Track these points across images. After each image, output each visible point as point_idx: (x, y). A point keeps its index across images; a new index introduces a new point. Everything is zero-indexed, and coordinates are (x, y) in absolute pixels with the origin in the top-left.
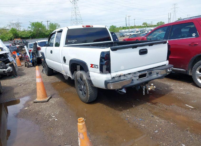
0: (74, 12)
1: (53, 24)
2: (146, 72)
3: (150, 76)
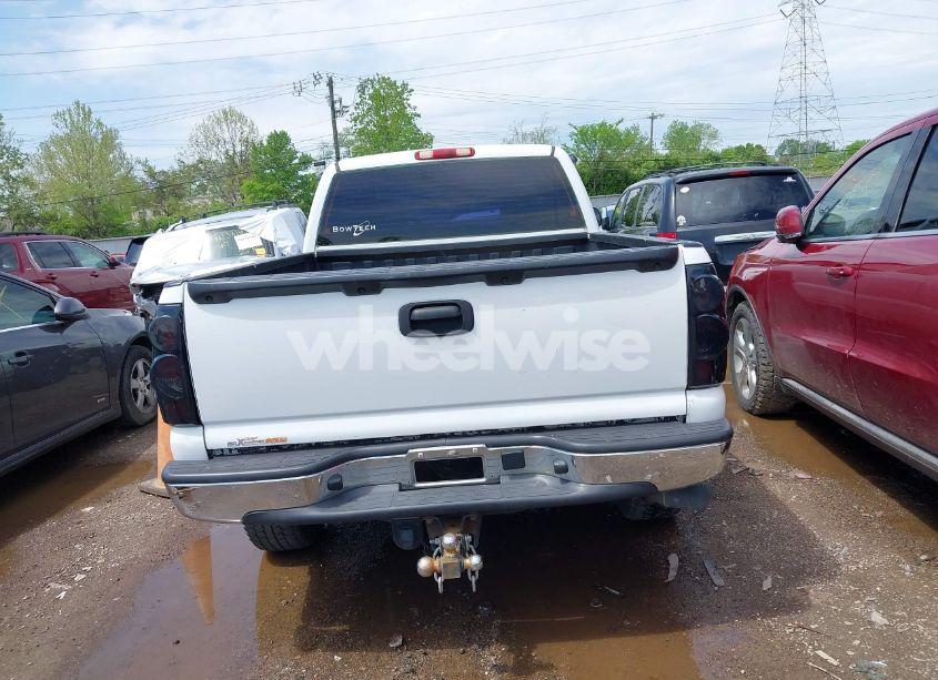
0: (795, 61)
1: (684, 127)
2: (475, 447)
3: (513, 476)
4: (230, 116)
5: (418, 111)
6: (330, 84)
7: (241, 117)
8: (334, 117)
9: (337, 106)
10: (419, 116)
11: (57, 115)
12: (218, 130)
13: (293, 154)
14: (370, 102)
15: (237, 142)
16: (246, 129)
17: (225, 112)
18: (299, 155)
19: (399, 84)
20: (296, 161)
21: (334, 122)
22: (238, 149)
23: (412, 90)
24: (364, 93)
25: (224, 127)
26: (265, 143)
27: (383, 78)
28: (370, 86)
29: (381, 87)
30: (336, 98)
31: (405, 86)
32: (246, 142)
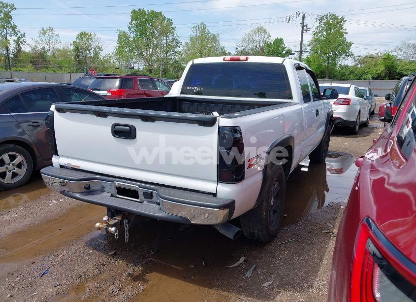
2: (134, 186)
3: (149, 202)
4: (261, 30)
5: (346, 31)
6: (303, 18)
7: (265, 31)
8: (302, 32)
9: (305, 28)
10: (347, 33)
11: (195, 27)
12: (254, 36)
13: (284, 48)
14: (324, 26)
15: (261, 42)
16: (266, 36)
17: (258, 29)
18: (286, 49)
19: (339, 17)
20: (284, 52)
21: (302, 35)
22: (261, 45)
23: (346, 21)
24: (321, 22)
25: (257, 36)
26: (272, 43)
27: (333, 15)
28: (325, 19)
29: (330, 19)
30: (305, 24)
31: (342, 18)
32: (265, 42)
